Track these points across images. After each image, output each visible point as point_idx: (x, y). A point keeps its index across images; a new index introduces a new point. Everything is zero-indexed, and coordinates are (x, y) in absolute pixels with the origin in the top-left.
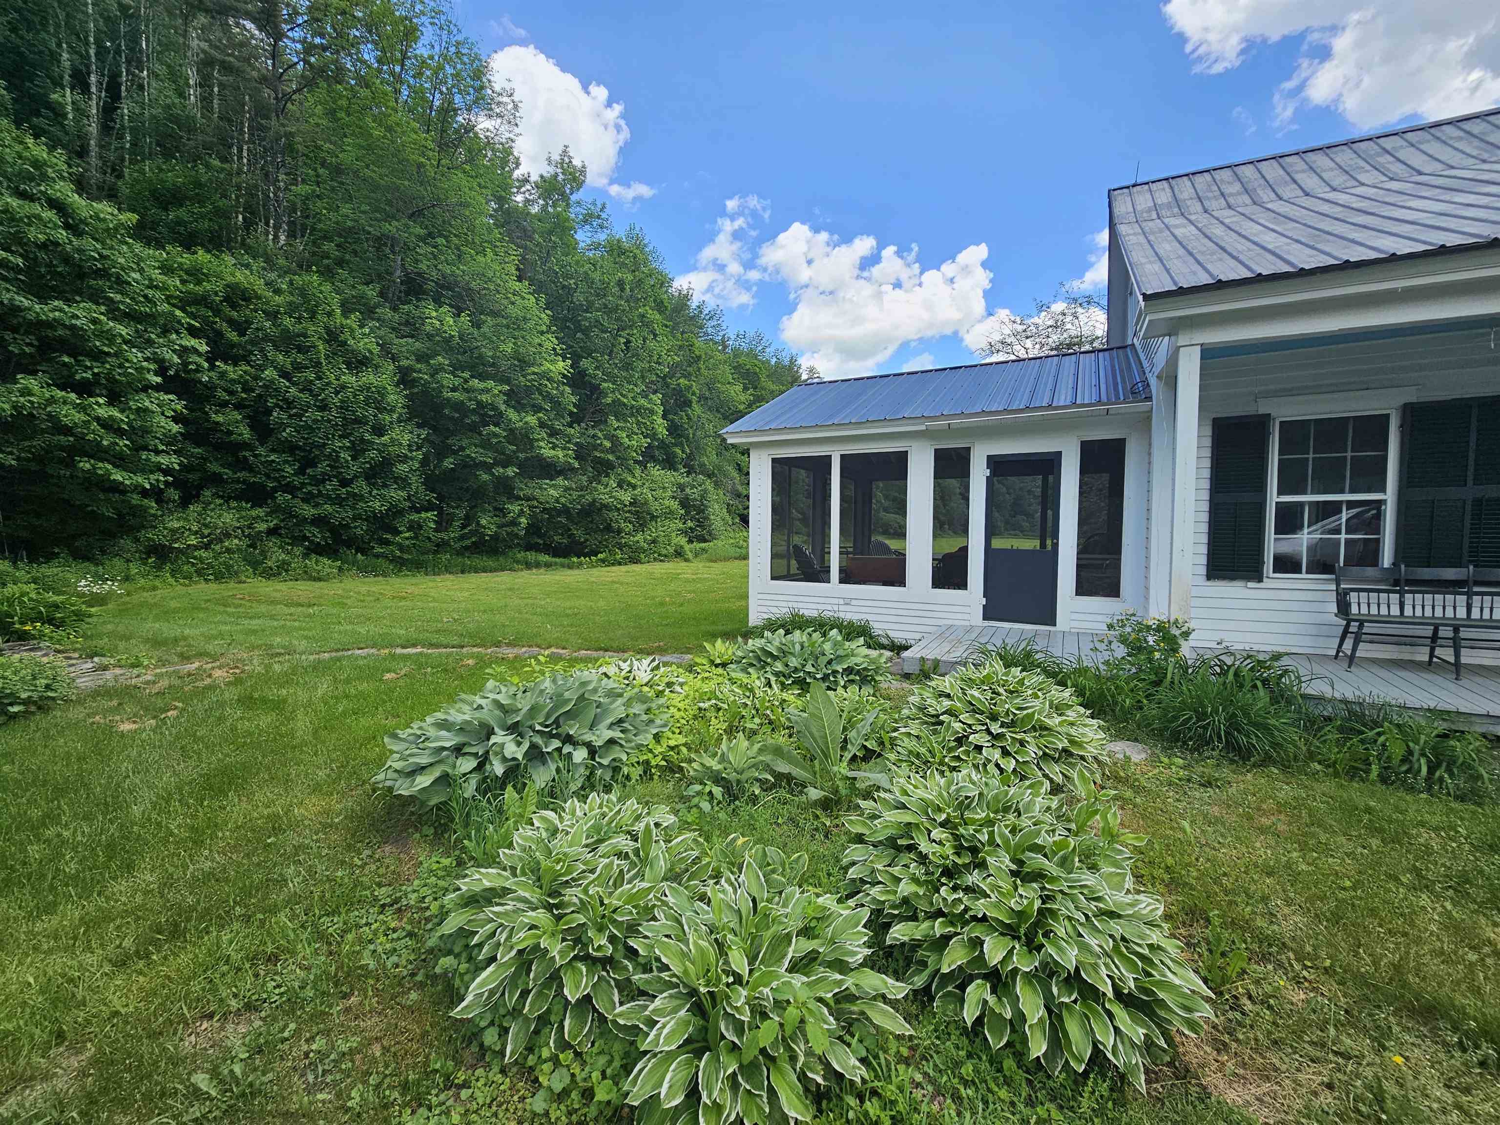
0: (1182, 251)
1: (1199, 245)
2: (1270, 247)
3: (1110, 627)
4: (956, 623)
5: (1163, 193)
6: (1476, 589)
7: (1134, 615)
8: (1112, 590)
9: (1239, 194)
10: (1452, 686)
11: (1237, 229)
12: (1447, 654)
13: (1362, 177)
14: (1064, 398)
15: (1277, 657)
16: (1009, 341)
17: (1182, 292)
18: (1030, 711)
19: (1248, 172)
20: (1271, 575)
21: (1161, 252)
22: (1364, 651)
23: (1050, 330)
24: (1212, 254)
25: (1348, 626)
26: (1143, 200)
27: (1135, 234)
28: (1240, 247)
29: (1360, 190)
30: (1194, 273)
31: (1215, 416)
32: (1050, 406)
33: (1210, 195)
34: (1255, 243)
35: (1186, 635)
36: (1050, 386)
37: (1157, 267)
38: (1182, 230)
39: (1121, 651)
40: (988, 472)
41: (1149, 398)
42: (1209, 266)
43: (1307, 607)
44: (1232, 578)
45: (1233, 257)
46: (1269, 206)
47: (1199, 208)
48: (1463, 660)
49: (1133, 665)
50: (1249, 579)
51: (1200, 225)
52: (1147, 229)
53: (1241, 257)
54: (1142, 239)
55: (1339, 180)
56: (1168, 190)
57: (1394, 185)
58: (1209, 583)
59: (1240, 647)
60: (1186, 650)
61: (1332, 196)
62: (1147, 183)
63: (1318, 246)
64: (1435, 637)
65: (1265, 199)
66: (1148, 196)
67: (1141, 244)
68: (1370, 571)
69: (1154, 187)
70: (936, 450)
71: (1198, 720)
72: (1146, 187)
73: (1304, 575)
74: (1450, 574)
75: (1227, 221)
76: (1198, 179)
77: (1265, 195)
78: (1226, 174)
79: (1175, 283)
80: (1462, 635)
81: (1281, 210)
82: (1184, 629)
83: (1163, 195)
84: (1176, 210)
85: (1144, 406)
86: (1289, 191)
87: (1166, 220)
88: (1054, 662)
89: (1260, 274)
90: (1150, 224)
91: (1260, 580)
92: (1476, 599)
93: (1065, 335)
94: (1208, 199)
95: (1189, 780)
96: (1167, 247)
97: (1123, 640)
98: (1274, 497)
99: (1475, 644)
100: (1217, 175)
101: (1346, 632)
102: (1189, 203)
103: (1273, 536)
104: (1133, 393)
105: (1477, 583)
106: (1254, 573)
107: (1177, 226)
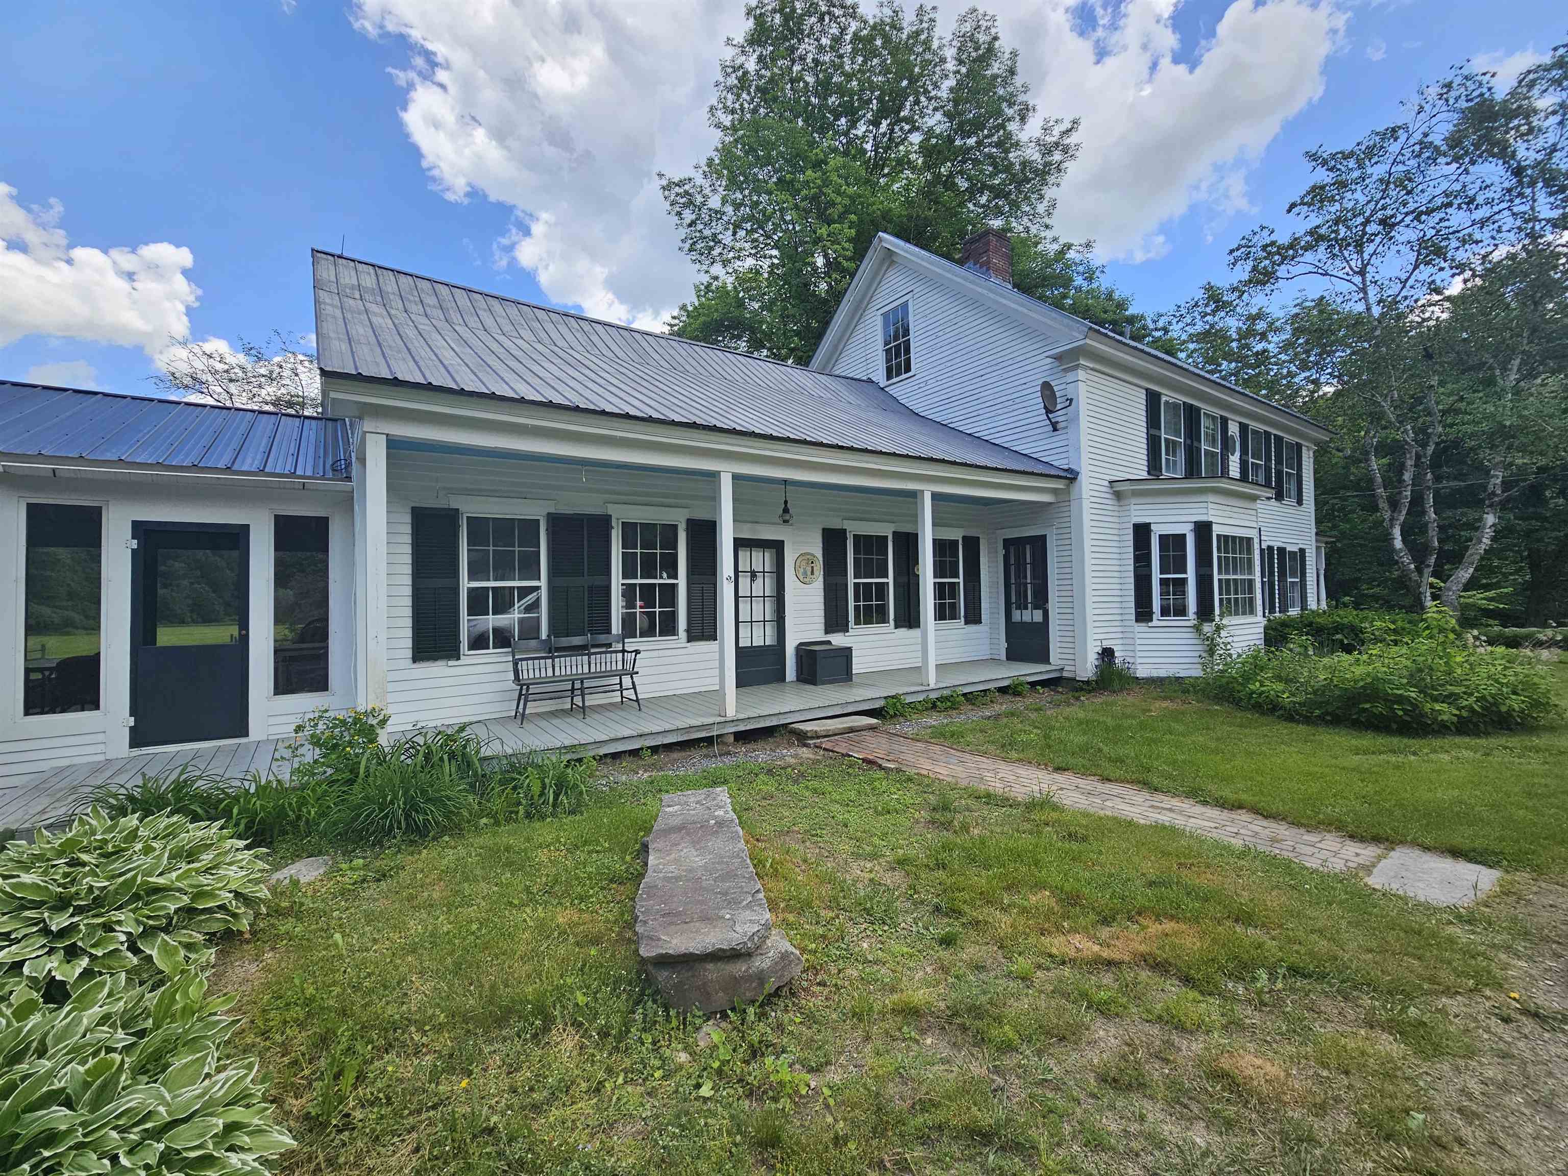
0: (373, 340)
1: (390, 339)
2: (446, 363)
3: (299, 729)
4: (76, 761)
5: (367, 278)
6: (593, 650)
7: (327, 711)
8: (320, 684)
9: (434, 307)
10: (580, 725)
11: (426, 337)
12: (578, 700)
13: (522, 332)
14: (250, 462)
15: (462, 729)
16: (204, 378)
17: (359, 378)
18: (129, 876)
19: (444, 291)
20: (467, 652)
21: (353, 332)
22: (532, 708)
23: (263, 380)
24: (399, 352)
25: (521, 689)
26: (348, 277)
27: (332, 305)
28: (423, 353)
29: (520, 342)
30: (377, 364)
31: (414, 505)
32: (228, 469)
33: (412, 298)
34: (436, 355)
35: (383, 722)
36: (235, 444)
37: (345, 347)
38: (380, 320)
39: (310, 754)
40: (134, 544)
41: (349, 478)
42: (392, 362)
43: (495, 677)
44: (435, 659)
45: (416, 363)
46: (457, 328)
47: (400, 306)
48: (587, 704)
49: (328, 766)
50: (449, 657)
51: (396, 321)
52: (346, 305)
53: (421, 363)
54: (338, 313)
55: (508, 328)
56: (374, 277)
57: (539, 347)
58: (415, 666)
59: (432, 724)
60: (384, 739)
61: (501, 338)
62: (353, 261)
63: (480, 375)
64: (573, 690)
65: (455, 321)
66: (353, 273)
67: (334, 317)
68: (533, 643)
69: (360, 267)
70: (29, 506)
71: (382, 810)
72: (352, 264)
73: (491, 651)
74: (577, 641)
75: (420, 327)
76: (403, 279)
77: (456, 318)
78: (425, 285)
79: (356, 368)
80: (586, 685)
81: (465, 336)
82: (381, 717)
83: (368, 280)
84: (379, 299)
85: (341, 485)
86: (473, 322)
87: (368, 305)
88: (218, 789)
89: (430, 383)
90: (351, 302)
91: (458, 659)
92: (593, 657)
93: (283, 391)
94: (410, 301)
95: (363, 881)
96: (361, 331)
97: (316, 741)
98: (466, 584)
99: (595, 690)
100: (420, 283)
101: (520, 695)
102: (392, 297)
103: (466, 618)
104: (334, 470)
105: (594, 646)
106: (453, 653)
107: (376, 314)
